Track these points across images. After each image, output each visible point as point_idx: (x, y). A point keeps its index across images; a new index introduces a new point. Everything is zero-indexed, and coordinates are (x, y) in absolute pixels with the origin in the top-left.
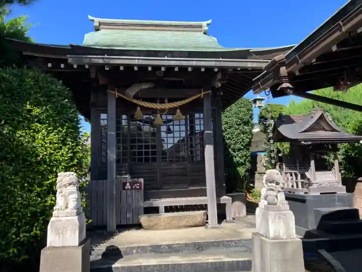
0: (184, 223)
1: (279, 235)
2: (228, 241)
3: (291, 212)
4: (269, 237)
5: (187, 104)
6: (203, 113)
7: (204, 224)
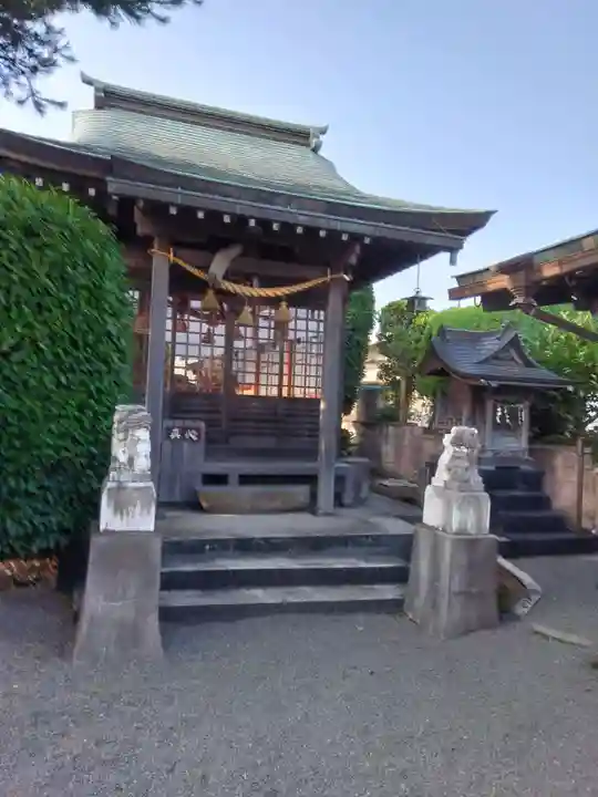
0: (277, 504)
1: (466, 530)
2: (362, 536)
3: (486, 495)
4: (451, 529)
5: (299, 292)
6: (324, 310)
7: (311, 507)
